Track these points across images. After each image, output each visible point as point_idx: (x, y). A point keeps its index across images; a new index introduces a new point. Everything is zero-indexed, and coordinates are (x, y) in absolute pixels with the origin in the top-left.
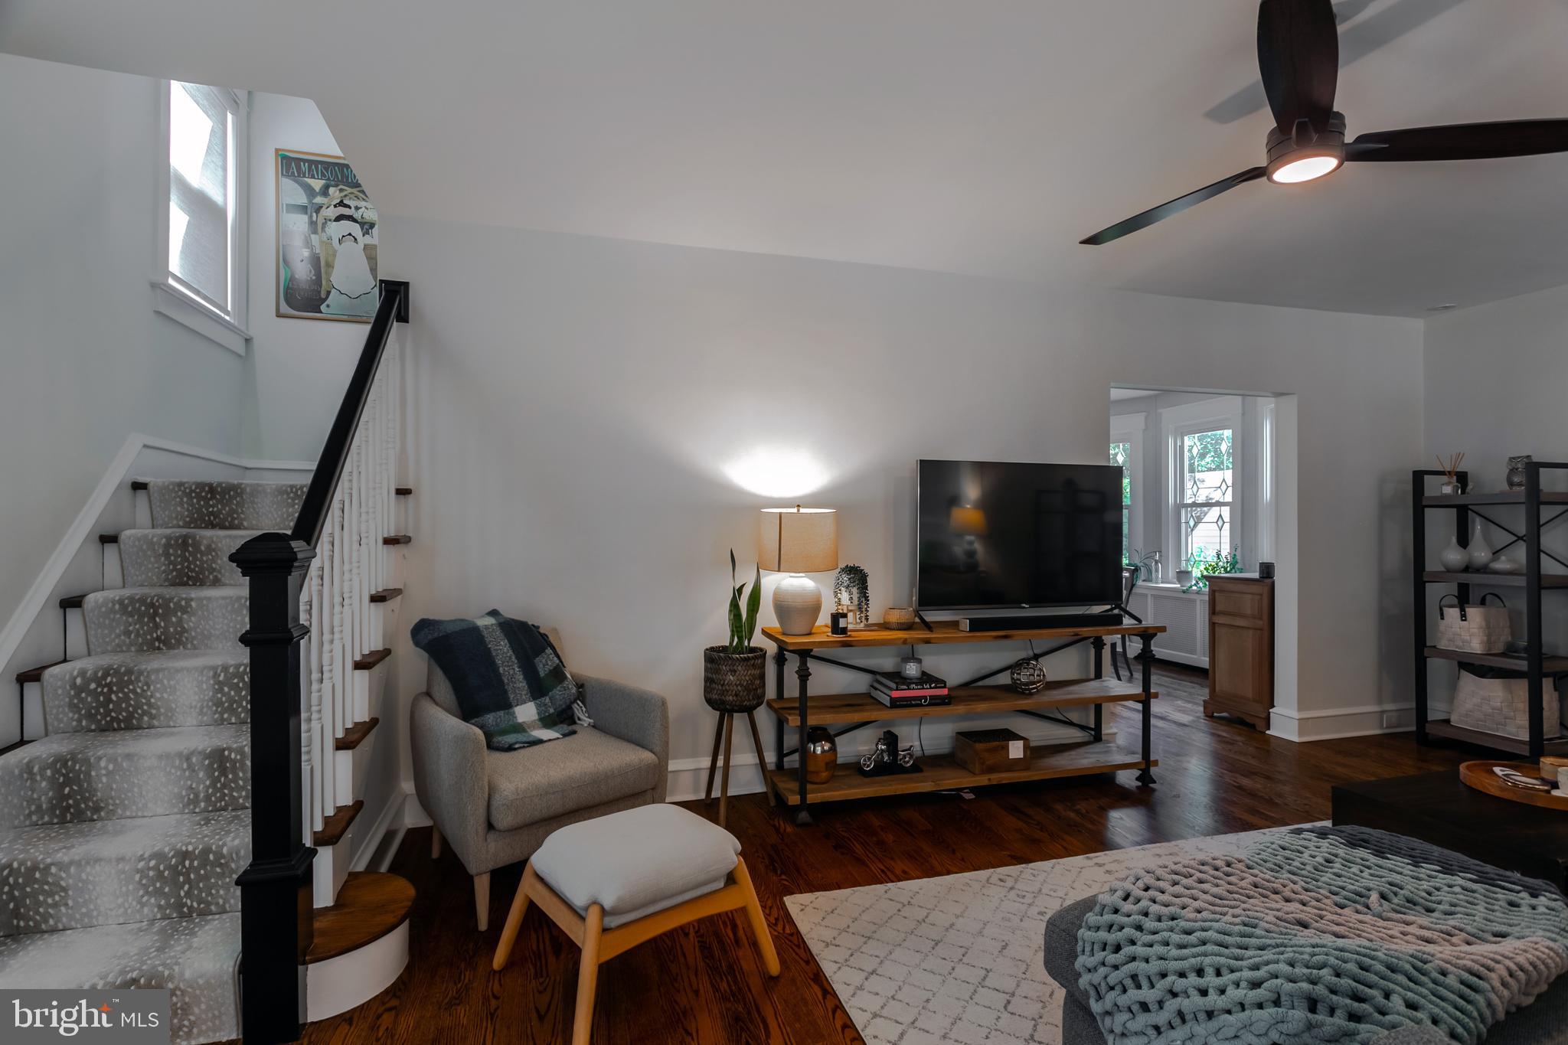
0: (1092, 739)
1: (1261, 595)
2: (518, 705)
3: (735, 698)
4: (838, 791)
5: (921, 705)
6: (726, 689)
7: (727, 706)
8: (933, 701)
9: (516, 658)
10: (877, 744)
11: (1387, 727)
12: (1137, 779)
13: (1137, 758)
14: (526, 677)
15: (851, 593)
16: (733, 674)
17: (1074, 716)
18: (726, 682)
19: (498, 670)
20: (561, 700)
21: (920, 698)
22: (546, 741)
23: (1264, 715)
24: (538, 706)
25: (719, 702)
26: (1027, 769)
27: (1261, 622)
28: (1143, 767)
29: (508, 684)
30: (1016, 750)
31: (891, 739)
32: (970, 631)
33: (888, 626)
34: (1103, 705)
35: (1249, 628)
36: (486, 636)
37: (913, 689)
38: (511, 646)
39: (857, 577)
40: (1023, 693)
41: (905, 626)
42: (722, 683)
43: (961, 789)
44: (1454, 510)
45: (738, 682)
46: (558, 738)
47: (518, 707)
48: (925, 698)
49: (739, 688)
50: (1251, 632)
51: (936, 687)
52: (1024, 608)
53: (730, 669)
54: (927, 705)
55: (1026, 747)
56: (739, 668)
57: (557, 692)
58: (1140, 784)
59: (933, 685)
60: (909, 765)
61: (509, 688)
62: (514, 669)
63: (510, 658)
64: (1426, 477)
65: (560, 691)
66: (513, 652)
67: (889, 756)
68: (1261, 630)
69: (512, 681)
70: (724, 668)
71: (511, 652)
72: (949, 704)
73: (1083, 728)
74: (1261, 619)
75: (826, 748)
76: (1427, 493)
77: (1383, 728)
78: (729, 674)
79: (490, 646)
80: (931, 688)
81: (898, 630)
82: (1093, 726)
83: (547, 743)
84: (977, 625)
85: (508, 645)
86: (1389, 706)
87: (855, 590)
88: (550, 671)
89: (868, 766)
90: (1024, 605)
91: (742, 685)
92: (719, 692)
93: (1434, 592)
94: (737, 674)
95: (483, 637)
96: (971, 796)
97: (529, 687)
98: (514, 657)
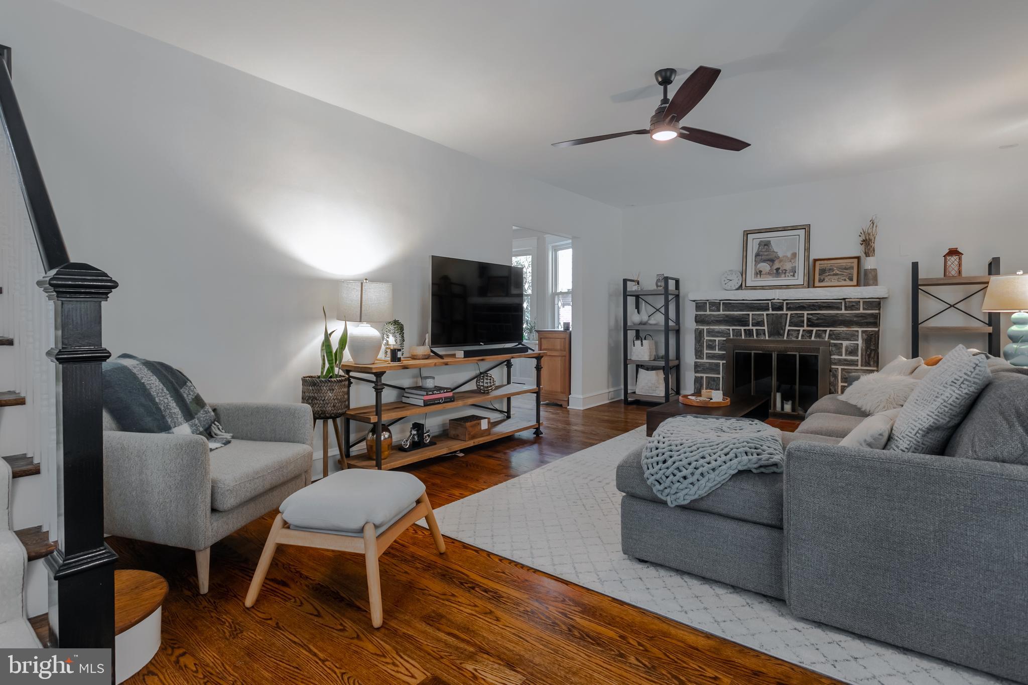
0: (506, 418)
1: (565, 339)
2: (176, 426)
3: (333, 408)
4: (397, 461)
5: (439, 403)
6: (326, 403)
7: (327, 415)
8: (446, 400)
9: (167, 390)
10: (411, 431)
11: (611, 399)
12: (534, 434)
13: (534, 423)
14: (178, 405)
15: (395, 336)
16: (331, 392)
17: (497, 406)
18: (326, 398)
19: (155, 399)
20: (204, 421)
21: (439, 399)
22: (214, 449)
23: (566, 399)
24: (191, 426)
25: (320, 412)
26: (489, 434)
27: (565, 353)
28: (537, 426)
29: (165, 411)
30: (484, 425)
31: (418, 427)
32: (464, 358)
33: (415, 357)
34: (511, 397)
35: (559, 356)
36: (137, 373)
37: (436, 394)
38: (160, 380)
39: (399, 327)
40: (484, 393)
41: (427, 357)
42: (323, 398)
43: (455, 452)
44: (635, 297)
45: (335, 397)
46: (222, 447)
47: (176, 428)
48: (441, 398)
49: (336, 401)
50: (560, 358)
51: (447, 392)
52: (482, 345)
53: (329, 389)
54: (444, 403)
55: (489, 422)
56: (336, 388)
57: (201, 414)
58: (535, 435)
59: (445, 391)
60: (428, 441)
61: (167, 413)
62: (167, 399)
63: (162, 390)
64: (628, 282)
65: (203, 414)
66: (163, 385)
67: (418, 437)
68: (565, 356)
69: (168, 408)
70: (325, 388)
71: (161, 386)
72: (453, 401)
73: (501, 412)
74: (565, 351)
75: (386, 436)
76: (628, 290)
77: (609, 400)
78: (329, 392)
79: (142, 381)
80: (444, 392)
81: (422, 359)
82: (506, 411)
83: (215, 451)
84: (467, 354)
85: (158, 380)
86: (611, 390)
87: (398, 335)
88: (193, 399)
89: (406, 445)
90: (481, 343)
91: (337, 399)
92: (321, 405)
93: (631, 334)
94: (334, 392)
95: (135, 374)
96: (461, 455)
97: (182, 412)
98: (165, 389)
